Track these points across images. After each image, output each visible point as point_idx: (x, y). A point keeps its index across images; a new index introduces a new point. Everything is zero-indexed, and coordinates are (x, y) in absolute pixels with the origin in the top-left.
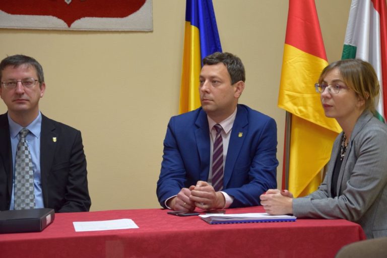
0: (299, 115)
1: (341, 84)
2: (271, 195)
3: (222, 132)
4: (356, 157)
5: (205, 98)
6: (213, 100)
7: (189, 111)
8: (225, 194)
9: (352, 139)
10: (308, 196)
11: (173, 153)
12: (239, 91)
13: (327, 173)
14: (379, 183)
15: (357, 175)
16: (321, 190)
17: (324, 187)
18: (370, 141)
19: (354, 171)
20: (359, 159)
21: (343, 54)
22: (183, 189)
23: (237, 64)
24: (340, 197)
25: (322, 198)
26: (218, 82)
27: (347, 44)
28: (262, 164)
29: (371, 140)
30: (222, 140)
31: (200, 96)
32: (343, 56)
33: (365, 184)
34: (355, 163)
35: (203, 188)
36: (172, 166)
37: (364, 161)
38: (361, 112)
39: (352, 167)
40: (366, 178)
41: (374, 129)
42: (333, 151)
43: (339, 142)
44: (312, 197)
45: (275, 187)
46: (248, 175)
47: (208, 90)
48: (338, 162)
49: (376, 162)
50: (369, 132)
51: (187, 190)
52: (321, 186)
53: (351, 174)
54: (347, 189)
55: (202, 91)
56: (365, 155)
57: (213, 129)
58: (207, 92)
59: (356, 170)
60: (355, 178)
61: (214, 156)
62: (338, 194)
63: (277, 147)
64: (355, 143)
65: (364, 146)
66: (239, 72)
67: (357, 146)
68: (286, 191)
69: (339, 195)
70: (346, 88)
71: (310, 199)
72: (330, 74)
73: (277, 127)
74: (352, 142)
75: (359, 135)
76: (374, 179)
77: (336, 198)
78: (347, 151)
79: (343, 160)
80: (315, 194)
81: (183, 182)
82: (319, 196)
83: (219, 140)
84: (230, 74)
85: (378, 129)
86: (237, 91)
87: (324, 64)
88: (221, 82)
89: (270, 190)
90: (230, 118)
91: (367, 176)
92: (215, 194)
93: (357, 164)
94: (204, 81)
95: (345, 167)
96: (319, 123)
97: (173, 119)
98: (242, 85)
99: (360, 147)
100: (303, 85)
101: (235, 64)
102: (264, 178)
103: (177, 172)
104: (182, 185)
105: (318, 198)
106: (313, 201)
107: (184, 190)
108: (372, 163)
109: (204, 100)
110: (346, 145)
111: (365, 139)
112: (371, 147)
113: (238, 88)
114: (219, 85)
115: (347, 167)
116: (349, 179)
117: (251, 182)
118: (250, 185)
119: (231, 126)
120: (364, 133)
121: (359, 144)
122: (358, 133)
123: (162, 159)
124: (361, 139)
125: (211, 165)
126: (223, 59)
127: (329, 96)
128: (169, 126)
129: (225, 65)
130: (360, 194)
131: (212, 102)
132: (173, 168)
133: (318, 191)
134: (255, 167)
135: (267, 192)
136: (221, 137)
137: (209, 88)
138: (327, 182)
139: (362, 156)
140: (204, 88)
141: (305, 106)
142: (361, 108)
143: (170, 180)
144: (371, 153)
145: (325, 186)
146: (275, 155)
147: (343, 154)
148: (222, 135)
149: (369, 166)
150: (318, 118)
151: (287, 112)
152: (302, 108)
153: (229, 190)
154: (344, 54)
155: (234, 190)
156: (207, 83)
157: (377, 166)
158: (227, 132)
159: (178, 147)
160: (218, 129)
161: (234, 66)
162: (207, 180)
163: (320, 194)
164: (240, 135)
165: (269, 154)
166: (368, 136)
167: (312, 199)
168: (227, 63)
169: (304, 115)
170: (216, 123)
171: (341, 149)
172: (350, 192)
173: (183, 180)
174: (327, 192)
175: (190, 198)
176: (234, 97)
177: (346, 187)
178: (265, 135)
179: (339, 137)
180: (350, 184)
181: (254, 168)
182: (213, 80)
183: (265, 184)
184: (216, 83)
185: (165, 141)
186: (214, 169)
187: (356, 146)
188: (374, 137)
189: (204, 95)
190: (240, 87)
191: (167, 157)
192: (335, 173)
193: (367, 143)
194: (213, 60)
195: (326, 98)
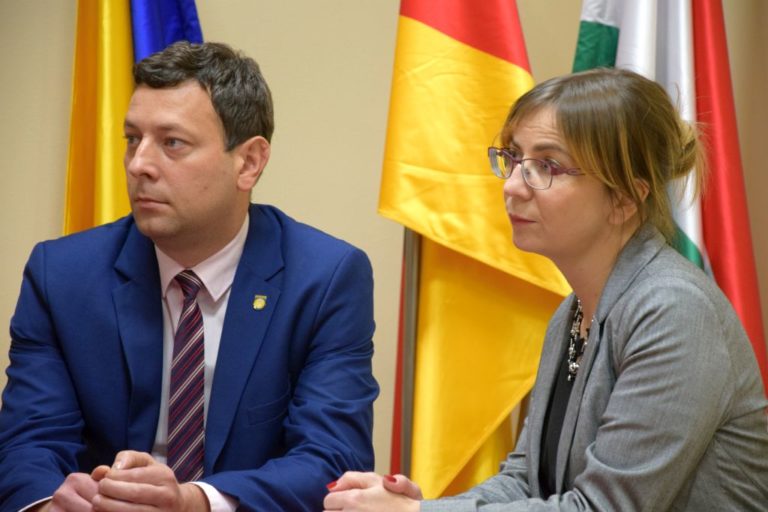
0: (444, 240)
1: (559, 158)
2: (355, 492)
3: (200, 297)
4: (614, 371)
5: (142, 196)
6: (167, 202)
7: (96, 224)
8: (211, 492)
9: (602, 316)
10: (467, 494)
11: (41, 360)
12: (253, 170)
13: (526, 421)
14: (684, 452)
15: (616, 428)
16: (509, 475)
17: (518, 465)
18: (653, 322)
19: (607, 414)
20: (623, 378)
21: (578, 50)
22: (73, 475)
23: (244, 80)
24: (566, 495)
25: (512, 498)
26: (185, 142)
27: (589, 19)
28: (327, 394)
29: (659, 318)
30: (200, 322)
31: (129, 185)
32: (578, 58)
33: (639, 453)
34: (612, 389)
35: (136, 472)
36: (38, 403)
37: (637, 382)
38: (626, 238)
39: (602, 401)
40: (642, 435)
41: (669, 284)
42: (544, 353)
43: (563, 325)
44: (479, 497)
45: (368, 465)
46: (284, 430)
47: (151, 170)
48: (561, 387)
49: (672, 387)
50: (653, 293)
51: (83, 478)
52: (510, 462)
53: (599, 423)
54: (589, 469)
55: (133, 174)
56: (639, 364)
57: (172, 284)
58: (148, 176)
59: (615, 413)
60: (610, 436)
61: (174, 372)
62: (559, 487)
63: (375, 339)
64: (610, 327)
65: (638, 339)
66: (253, 108)
67: (618, 338)
68: (400, 478)
69: (564, 490)
70: (574, 172)
71: (473, 502)
72: (531, 124)
73: (376, 276)
74: (602, 325)
75: (622, 301)
76: (667, 439)
77: (554, 498)
78: (588, 353)
79: (573, 379)
80: (489, 488)
81: (73, 452)
82: (503, 494)
83: (192, 323)
84: (222, 115)
85: (681, 283)
86: (245, 167)
87: (521, 82)
88: (193, 143)
89: (351, 476)
90: (225, 253)
91: (647, 428)
92: (178, 491)
93: (618, 392)
94: (140, 138)
95: (581, 402)
96: (504, 266)
97: (42, 251)
98: (263, 150)
99: (627, 341)
100: (456, 146)
101: (239, 80)
102: (334, 439)
103: (53, 423)
104: (71, 463)
105: (500, 501)
106: (482, 508)
107: (74, 479)
108: (661, 391)
109: (139, 200)
110: (583, 334)
111: (640, 315)
112: (660, 340)
113: (250, 159)
114: (185, 155)
115: (586, 403)
116: (594, 439)
117: (293, 451)
118: (288, 459)
119: (229, 280)
120: (639, 297)
121: (622, 332)
122: (622, 295)
123: (5, 379)
124: (626, 315)
125: (166, 403)
126: (200, 68)
127: (524, 192)
128: (28, 273)
129: (204, 87)
130: (627, 484)
131: (164, 207)
132: (42, 410)
133: (500, 477)
134: (304, 403)
135: (340, 482)
136: (197, 310)
137: (152, 164)
138: (527, 448)
139: (632, 366)
140: (138, 163)
141: (463, 213)
142: (624, 226)
143: (31, 449)
144: (658, 358)
145: (521, 460)
146: (367, 363)
147: (574, 360)
148: (201, 307)
149: (651, 400)
150: (502, 249)
151: (407, 230)
152: (453, 219)
153: (223, 476)
154: (583, 49)
155: (237, 478)
156: (147, 148)
157: (676, 399)
158: (216, 297)
159: (56, 340)
160: (189, 286)
161: (235, 90)
162: (150, 448)
163: (504, 487)
164: (259, 303)
165: (349, 363)
166: (649, 307)
167: (480, 503)
168: (212, 82)
169: (460, 241)
170: (181, 269)
171: (569, 346)
172: (597, 480)
173: (73, 447)
174: (527, 481)
175: (95, 505)
176: (238, 188)
177: (584, 464)
178: (336, 303)
179: (564, 309)
180: (596, 456)
181: (302, 407)
182: (166, 138)
183: (336, 456)
184: (177, 145)
185: (14, 320)
186: (176, 413)
187: (614, 336)
188: (667, 310)
189: (140, 184)
190: (257, 155)
191: (21, 374)
192: (550, 423)
193: (647, 328)
194: (166, 72)
195: (517, 199)
